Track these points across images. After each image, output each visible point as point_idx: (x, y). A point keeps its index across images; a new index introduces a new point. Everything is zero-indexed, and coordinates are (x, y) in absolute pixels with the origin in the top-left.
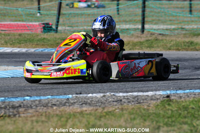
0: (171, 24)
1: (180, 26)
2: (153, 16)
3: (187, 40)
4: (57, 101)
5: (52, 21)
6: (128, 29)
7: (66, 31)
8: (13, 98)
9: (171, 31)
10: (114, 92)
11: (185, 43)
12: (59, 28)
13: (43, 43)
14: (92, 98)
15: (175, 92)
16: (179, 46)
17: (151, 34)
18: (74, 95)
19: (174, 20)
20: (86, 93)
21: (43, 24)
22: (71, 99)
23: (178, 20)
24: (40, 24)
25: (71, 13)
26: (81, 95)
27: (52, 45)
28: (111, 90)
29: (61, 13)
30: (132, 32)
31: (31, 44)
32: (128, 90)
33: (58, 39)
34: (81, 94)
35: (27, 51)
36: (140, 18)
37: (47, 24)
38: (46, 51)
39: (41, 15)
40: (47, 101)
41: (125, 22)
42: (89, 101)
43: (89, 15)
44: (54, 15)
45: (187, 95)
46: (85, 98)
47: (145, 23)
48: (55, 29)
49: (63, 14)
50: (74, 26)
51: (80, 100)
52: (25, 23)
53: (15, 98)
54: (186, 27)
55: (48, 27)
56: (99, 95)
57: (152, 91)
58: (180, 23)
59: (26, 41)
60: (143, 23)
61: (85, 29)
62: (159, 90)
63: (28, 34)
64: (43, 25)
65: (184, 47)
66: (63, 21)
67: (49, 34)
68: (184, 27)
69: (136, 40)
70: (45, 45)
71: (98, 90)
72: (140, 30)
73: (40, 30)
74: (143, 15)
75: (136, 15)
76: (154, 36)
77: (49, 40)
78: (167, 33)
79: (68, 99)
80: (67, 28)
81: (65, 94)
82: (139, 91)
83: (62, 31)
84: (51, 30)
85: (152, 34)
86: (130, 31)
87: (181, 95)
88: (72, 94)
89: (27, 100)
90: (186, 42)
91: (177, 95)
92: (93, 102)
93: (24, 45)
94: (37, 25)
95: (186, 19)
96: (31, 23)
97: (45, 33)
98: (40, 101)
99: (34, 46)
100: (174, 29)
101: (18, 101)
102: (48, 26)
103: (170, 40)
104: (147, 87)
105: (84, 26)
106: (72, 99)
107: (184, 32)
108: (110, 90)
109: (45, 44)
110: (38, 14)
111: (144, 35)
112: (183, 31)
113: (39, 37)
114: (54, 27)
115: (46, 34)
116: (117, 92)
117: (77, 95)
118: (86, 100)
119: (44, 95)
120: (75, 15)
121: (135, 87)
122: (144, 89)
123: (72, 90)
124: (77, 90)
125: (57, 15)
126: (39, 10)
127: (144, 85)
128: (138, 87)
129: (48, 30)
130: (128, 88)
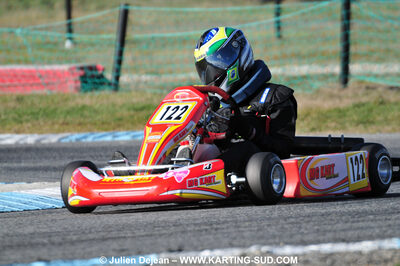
2: (371, 40)
5: (105, 61)
6: (305, 77)
7: (142, 85)
10: (270, 244)
12: (124, 79)
13: (81, 118)
17: (368, 88)
21: (82, 68)
24: (71, 69)
25: (153, 38)
27: (103, 123)
28: (261, 240)
29: (127, 38)
30: (317, 85)
31: (50, 122)
32: (306, 238)
33: (121, 107)
34: (180, 250)
35: (38, 141)
36: (338, 47)
37: (91, 68)
38: (90, 139)
39: (75, 44)
41: (299, 57)
44: (110, 45)
47: (351, 58)
48: (113, 81)
49: (136, 42)
50: (163, 73)
52: (31, 67)
55: (93, 76)
57: (371, 238)
59: (35, 115)
60: (346, 61)
62: (391, 237)
63: (41, 97)
64: (81, 72)
66: (134, 60)
67: (96, 93)
69: (327, 105)
70: (85, 124)
71: (226, 241)
72: (337, 78)
73: (73, 84)
74: (346, 38)
75: (326, 40)
76: (374, 95)
77: (96, 112)
80: (144, 78)
81: (140, 253)
82: (336, 240)
83: (132, 87)
84: (102, 84)
85: (370, 88)
86: (310, 81)
93: (29, 125)
94: (63, 72)
96: (47, 68)
97: (86, 91)
99: (56, 127)
102: (94, 73)
104: (358, 228)
109: (87, 120)
110: (68, 44)
111: (349, 91)
113: (71, 104)
114: (109, 76)
115: (89, 94)
116: (277, 244)
117: (170, 255)
119: (83, 258)
120: (165, 43)
121: (325, 231)
122: (350, 234)
123: (159, 240)
124: (172, 240)
125: (118, 44)
126: (70, 31)
127: (349, 224)
128: (335, 231)
129: (95, 83)
130: (307, 234)
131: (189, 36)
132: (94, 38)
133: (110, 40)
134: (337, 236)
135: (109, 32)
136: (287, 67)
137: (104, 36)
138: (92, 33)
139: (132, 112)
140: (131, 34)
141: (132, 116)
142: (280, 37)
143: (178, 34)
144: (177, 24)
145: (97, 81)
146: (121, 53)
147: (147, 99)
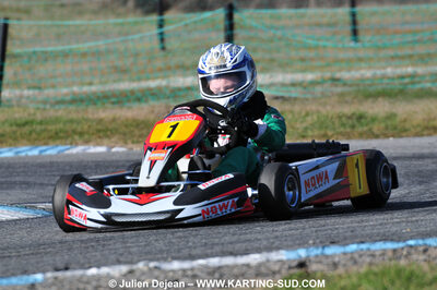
0: (304, 70)
1: (328, 75)
3: (347, 110)
6: (189, 89)
7: (24, 100)
9: (305, 88)
10: (158, 260)
11: (344, 119)
12: (6, 94)
14: (98, 280)
15: (319, 251)
16: (326, 128)
18: (49, 275)
19: (312, 59)
20: (82, 267)
22: (41, 284)
23: (322, 58)
25: (35, 53)
26: (68, 273)
28: (149, 255)
29: (7, 52)
32: (194, 252)
33: (4, 123)
34: (67, 269)
41: (183, 69)
43: (84, 55)
45: (352, 258)
46: (78, 280)
49: (15, 56)
50: (46, 87)
51: (67, 288)
54: (345, 75)
56: (118, 271)
57: (258, 250)
58: (328, 65)
61: (74, 94)
62: (278, 248)
65: (342, 129)
66: (15, 75)
68: (338, 75)
71: (113, 257)
78: (294, 95)
79: (33, 286)
80: (27, 93)
81: (25, 272)
82: (223, 254)
83: (14, 103)
86: (194, 93)
87: (337, 259)
88: (44, 272)
90: (344, 115)
91: (324, 260)
95: (342, 55)
100: (314, 83)
103: (303, 114)
104: (246, 241)
105: (73, 84)
106: (44, 284)
107: (339, 90)
108: (146, 253)
112: (336, 86)
116: (165, 260)
117: (56, 274)
118: (81, 286)
120: (46, 57)
121: (213, 244)
122: (238, 246)
123: (45, 259)
124: (57, 258)
127: (236, 237)
128: (223, 244)
130: (195, 248)
131: (71, 50)
134: (225, 249)
136: (172, 79)
139: (14, 128)
140: (11, 49)
141: (14, 132)
142: (163, 48)
143: (60, 48)
144: (59, 37)
146: (2, 68)
147: (29, 115)
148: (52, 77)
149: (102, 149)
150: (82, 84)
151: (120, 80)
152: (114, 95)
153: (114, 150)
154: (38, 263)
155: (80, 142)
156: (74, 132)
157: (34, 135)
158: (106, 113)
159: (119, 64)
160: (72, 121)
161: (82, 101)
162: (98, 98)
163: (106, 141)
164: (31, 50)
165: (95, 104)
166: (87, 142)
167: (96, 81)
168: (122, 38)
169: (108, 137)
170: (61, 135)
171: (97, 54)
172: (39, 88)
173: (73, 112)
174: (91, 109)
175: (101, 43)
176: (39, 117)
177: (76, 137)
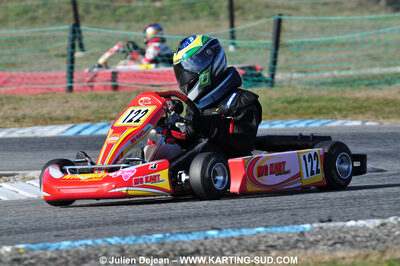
4: (279, 238)
5: (262, 62)
7: (293, 82)
8: (181, 233)
12: (278, 76)
14: (356, 230)
18: (315, 225)
20: (343, 220)
21: (243, 68)
22: (309, 232)
25: (303, 43)
26: (331, 224)
28: (398, 212)
29: (281, 43)
33: (277, 100)
34: (330, 221)
37: (250, 68)
39: (237, 48)
40: (255, 239)
42: (349, 237)
43: (343, 44)
44: (266, 49)
46: (340, 230)
48: (269, 79)
49: (287, 46)
50: (311, 72)
51: (330, 236)
53: (185, 233)
55: (252, 75)
56: (372, 223)
61: (335, 77)
64: (243, 72)
66: (286, 61)
71: (368, 212)
79: (302, 233)
80: (295, 75)
81: (295, 223)
83: (285, 84)
84: (260, 81)
88: (311, 223)
89: (213, 237)
92: (358, 239)
98: (240, 239)
101: (193, 241)
102: (254, 72)
105: (334, 68)
106: (312, 232)
110: (231, 48)
114: (266, 74)
117: (321, 225)
118: (342, 235)
119: (249, 227)
120: (313, 46)
123: (312, 212)
124: (322, 212)
125: (273, 48)
126: (233, 37)
129: (254, 81)
131: (333, 40)
132: (253, 43)
133: (267, 44)
135: (266, 38)
137: (262, 41)
138: (251, 39)
139: (286, 105)
140: (284, 39)
141: (285, 108)
143: (323, 39)
144: (322, 30)
145: (256, 79)
146: (275, 56)
147: (298, 94)
148: (316, 63)
149: (357, 123)
150: (341, 69)
151: (372, 66)
152: (368, 79)
153: (368, 124)
154: (306, 215)
155: (339, 116)
156: (335, 109)
157: (301, 111)
158: (361, 94)
159: (371, 52)
160: (332, 100)
161: (341, 83)
162: (354, 81)
163: (361, 116)
164: (300, 40)
165: (351, 86)
166: (345, 117)
167: (352, 66)
168: (376, 31)
169: (363, 113)
170: (324, 111)
171: (353, 44)
172: (305, 72)
173: (334, 92)
174: (348, 90)
175: (357, 35)
176: (305, 96)
177: (336, 113)
